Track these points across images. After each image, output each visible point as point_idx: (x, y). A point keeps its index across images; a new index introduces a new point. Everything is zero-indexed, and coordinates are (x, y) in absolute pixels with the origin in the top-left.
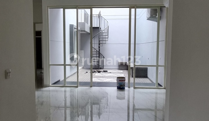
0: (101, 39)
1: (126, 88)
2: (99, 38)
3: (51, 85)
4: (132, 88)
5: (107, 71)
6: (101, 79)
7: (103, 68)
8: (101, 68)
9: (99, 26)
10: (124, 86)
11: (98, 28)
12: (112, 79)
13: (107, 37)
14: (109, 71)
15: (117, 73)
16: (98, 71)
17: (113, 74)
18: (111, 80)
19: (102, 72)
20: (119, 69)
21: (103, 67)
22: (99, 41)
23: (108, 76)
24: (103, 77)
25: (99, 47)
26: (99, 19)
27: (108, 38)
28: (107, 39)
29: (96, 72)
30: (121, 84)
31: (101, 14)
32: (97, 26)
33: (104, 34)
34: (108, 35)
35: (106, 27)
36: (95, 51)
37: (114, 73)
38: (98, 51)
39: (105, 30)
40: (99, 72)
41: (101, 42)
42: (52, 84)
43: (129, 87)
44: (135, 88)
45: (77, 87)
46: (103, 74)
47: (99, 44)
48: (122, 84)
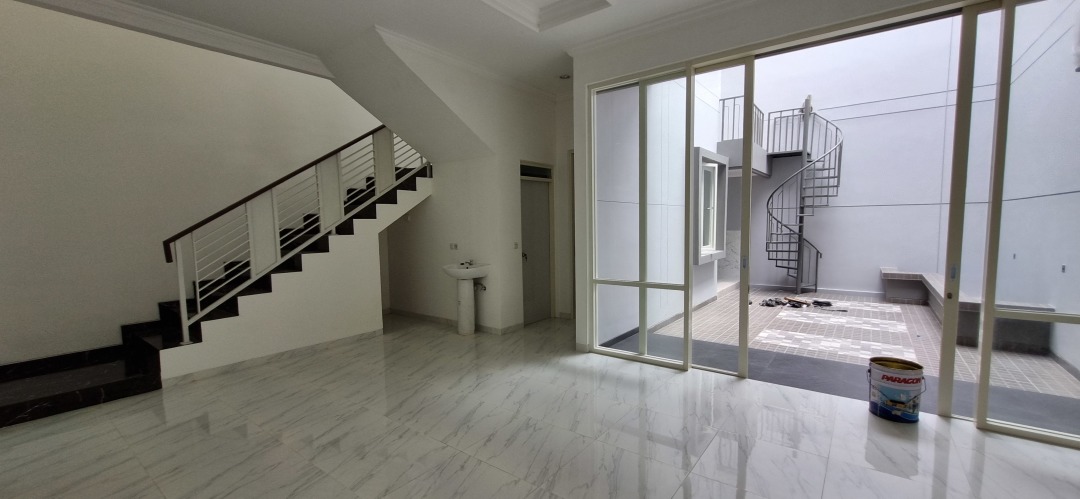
0: (809, 192)
1: (927, 419)
2: (803, 189)
3: (597, 347)
4: (965, 427)
5: (828, 304)
6: (799, 335)
7: (816, 291)
8: (804, 291)
9: (801, 148)
10: (915, 406)
11: (798, 154)
12: (848, 342)
13: (833, 182)
14: (837, 304)
15: (875, 315)
16: (790, 301)
17: (853, 319)
18: (841, 348)
19: (808, 305)
20: (885, 298)
21: (816, 285)
22: (803, 199)
23: (832, 327)
24: (806, 328)
25: (801, 219)
26: (802, 123)
27: (837, 186)
28: (832, 191)
29: (784, 304)
30: (897, 398)
31: (812, 104)
32: (795, 149)
33: (819, 174)
34: (838, 177)
35: (832, 147)
36: (787, 231)
37: (859, 314)
38: (797, 230)
39: (827, 158)
40: (796, 305)
41: (808, 202)
42: (602, 345)
43: (946, 416)
44: (984, 428)
45: (683, 369)
46: (812, 314)
47: (802, 210)
48: (903, 398)
